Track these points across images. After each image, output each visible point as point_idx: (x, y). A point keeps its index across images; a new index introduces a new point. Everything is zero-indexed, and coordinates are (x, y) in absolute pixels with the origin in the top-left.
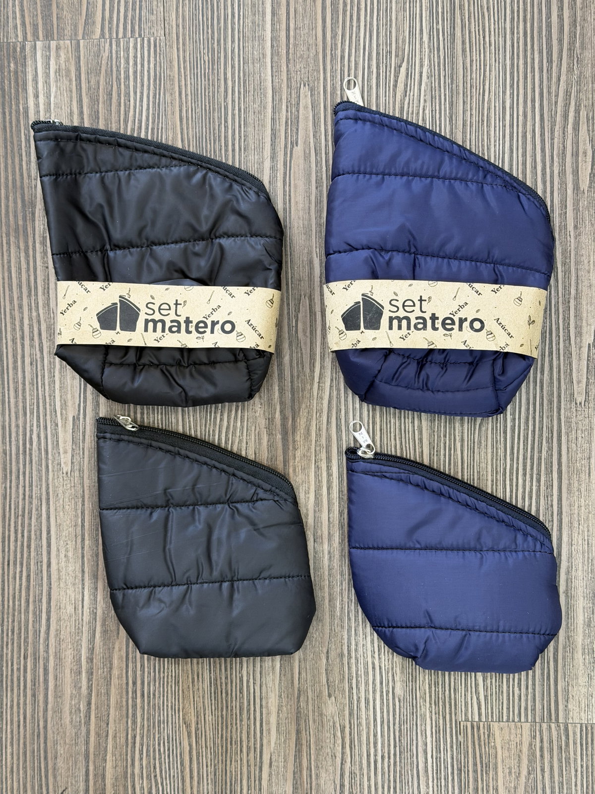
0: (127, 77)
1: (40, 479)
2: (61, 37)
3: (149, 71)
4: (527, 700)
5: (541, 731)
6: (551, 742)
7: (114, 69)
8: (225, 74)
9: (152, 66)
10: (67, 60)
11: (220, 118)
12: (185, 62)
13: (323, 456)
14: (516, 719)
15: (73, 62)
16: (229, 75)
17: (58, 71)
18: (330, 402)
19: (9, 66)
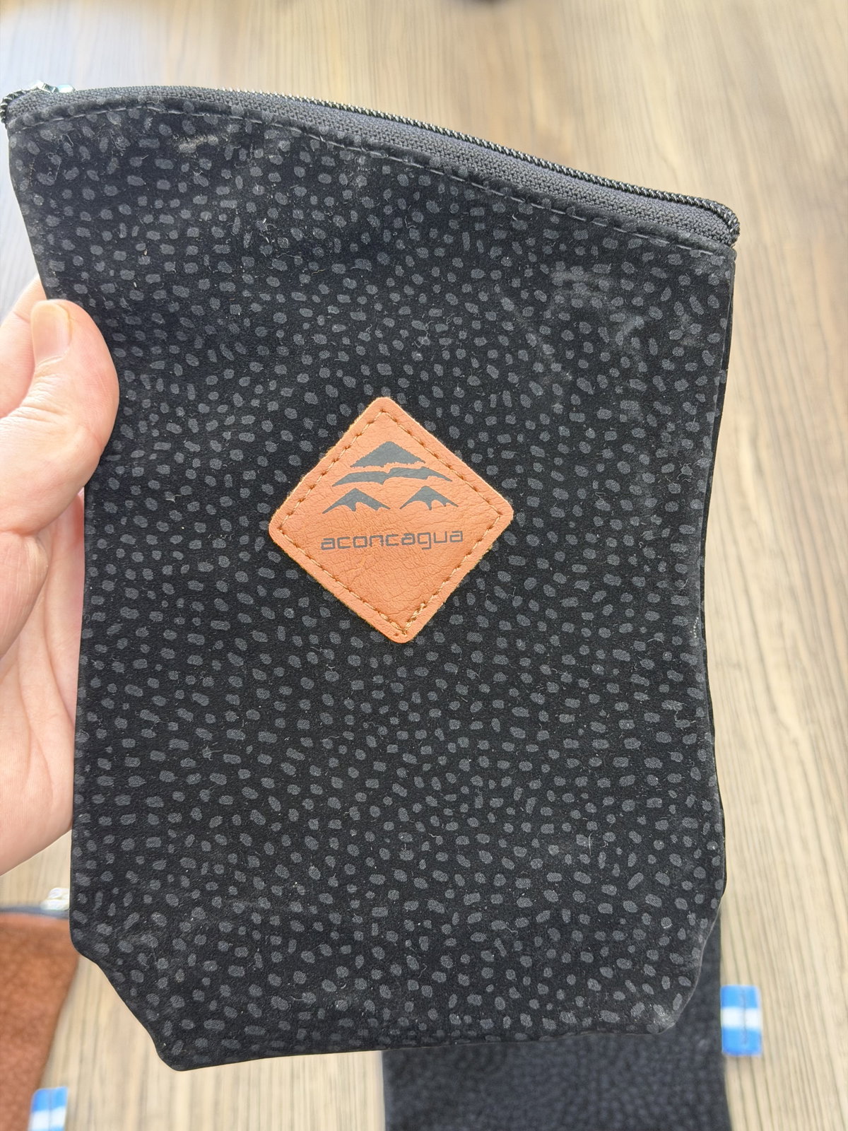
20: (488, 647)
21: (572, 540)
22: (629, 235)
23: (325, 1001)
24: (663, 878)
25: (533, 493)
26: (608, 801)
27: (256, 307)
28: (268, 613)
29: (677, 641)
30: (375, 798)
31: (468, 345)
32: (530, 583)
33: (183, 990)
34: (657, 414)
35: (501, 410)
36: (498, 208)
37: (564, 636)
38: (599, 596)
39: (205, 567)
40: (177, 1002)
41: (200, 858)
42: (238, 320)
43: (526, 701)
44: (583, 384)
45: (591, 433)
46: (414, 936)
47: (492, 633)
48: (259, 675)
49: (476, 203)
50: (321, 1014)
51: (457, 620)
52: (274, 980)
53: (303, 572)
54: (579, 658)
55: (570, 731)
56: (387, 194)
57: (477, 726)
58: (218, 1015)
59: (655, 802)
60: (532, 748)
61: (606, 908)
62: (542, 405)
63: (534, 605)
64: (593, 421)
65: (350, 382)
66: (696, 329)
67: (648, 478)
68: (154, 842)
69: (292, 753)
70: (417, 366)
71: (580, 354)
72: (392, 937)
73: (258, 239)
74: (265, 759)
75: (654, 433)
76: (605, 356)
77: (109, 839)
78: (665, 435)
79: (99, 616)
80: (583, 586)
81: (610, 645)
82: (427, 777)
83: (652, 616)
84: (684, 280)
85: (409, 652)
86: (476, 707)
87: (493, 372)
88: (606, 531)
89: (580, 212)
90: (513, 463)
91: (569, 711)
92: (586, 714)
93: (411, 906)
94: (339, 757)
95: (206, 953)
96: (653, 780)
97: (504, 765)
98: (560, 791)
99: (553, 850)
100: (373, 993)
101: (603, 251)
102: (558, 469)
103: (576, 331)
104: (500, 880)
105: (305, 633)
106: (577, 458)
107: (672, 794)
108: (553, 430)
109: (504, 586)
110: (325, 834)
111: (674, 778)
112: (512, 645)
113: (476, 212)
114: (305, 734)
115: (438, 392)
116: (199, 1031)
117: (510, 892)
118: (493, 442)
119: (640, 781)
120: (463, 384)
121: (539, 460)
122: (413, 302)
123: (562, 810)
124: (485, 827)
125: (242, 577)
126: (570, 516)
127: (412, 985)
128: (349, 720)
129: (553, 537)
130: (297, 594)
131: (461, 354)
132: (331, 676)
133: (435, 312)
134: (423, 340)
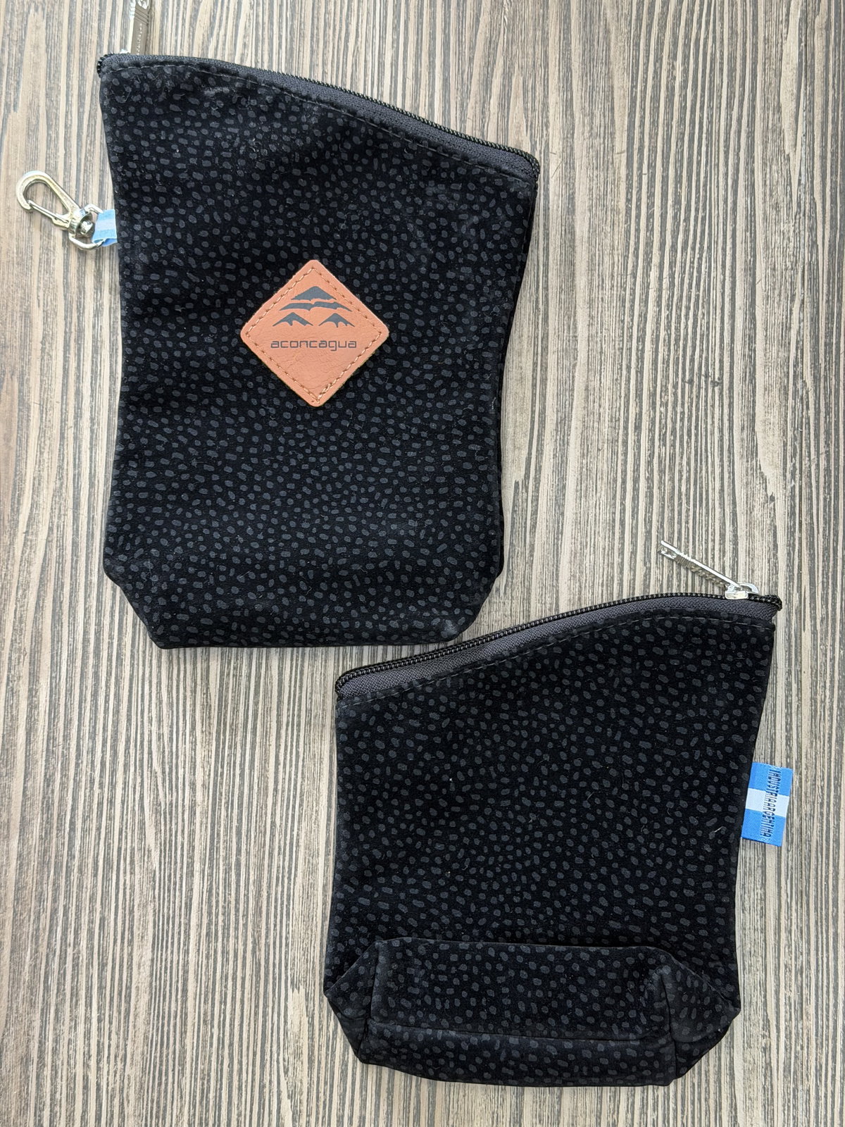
20: (369, 413)
22: (473, 166)
23: (249, 605)
24: (459, 548)
25: (403, 321)
26: (431, 502)
27: (243, 194)
28: (238, 384)
29: (481, 409)
30: (291, 494)
31: (370, 230)
32: (398, 376)
33: (166, 595)
34: (482, 275)
35: (387, 271)
36: (397, 145)
37: (415, 407)
38: (438, 383)
39: (200, 353)
40: (162, 602)
42: (232, 199)
43: (389, 444)
45: (442, 286)
46: (305, 569)
47: (373, 403)
48: (229, 420)
49: (383, 141)
50: (246, 613)
51: (350, 395)
52: (220, 591)
53: (260, 361)
54: (423, 419)
55: (412, 461)
56: (330, 129)
57: (357, 457)
58: (185, 611)
59: (459, 504)
60: (389, 471)
61: (422, 562)
62: (414, 268)
63: (399, 389)
64: (443, 279)
65: (295, 249)
66: (508, 224)
67: (473, 314)
68: (157, 510)
69: (244, 466)
70: (337, 242)
71: (439, 238)
72: (292, 569)
73: (249, 151)
74: (229, 470)
75: (479, 287)
76: (454, 240)
77: (130, 506)
78: (486, 289)
79: (134, 379)
80: (429, 377)
81: (441, 412)
82: (324, 484)
83: (468, 395)
84: (503, 195)
85: (320, 413)
86: (359, 446)
87: (384, 247)
88: (446, 344)
89: (445, 151)
90: (392, 303)
91: (414, 450)
92: (423, 452)
93: (305, 552)
94: (273, 470)
95: (180, 574)
96: (459, 491)
97: (371, 480)
98: (403, 495)
99: (394, 527)
100: (278, 601)
101: (457, 175)
102: (420, 308)
103: (438, 223)
104: (359, 541)
105: (258, 397)
106: (431, 301)
107: (469, 499)
108: (419, 284)
109: (381, 377)
110: (258, 512)
111: (471, 490)
112: (384, 411)
113: (383, 146)
114: (254, 455)
115: (348, 259)
116: (174, 620)
117: (365, 548)
118: (379, 290)
119: (451, 490)
120: (364, 254)
121: (409, 302)
122: (338, 199)
123: (402, 506)
124: (355, 513)
125: (223, 361)
126: (425, 336)
127: (302, 598)
128: (281, 449)
129: (414, 348)
130: (255, 374)
131: (364, 235)
132: (273, 423)
133: (352, 207)
134: (342, 226)
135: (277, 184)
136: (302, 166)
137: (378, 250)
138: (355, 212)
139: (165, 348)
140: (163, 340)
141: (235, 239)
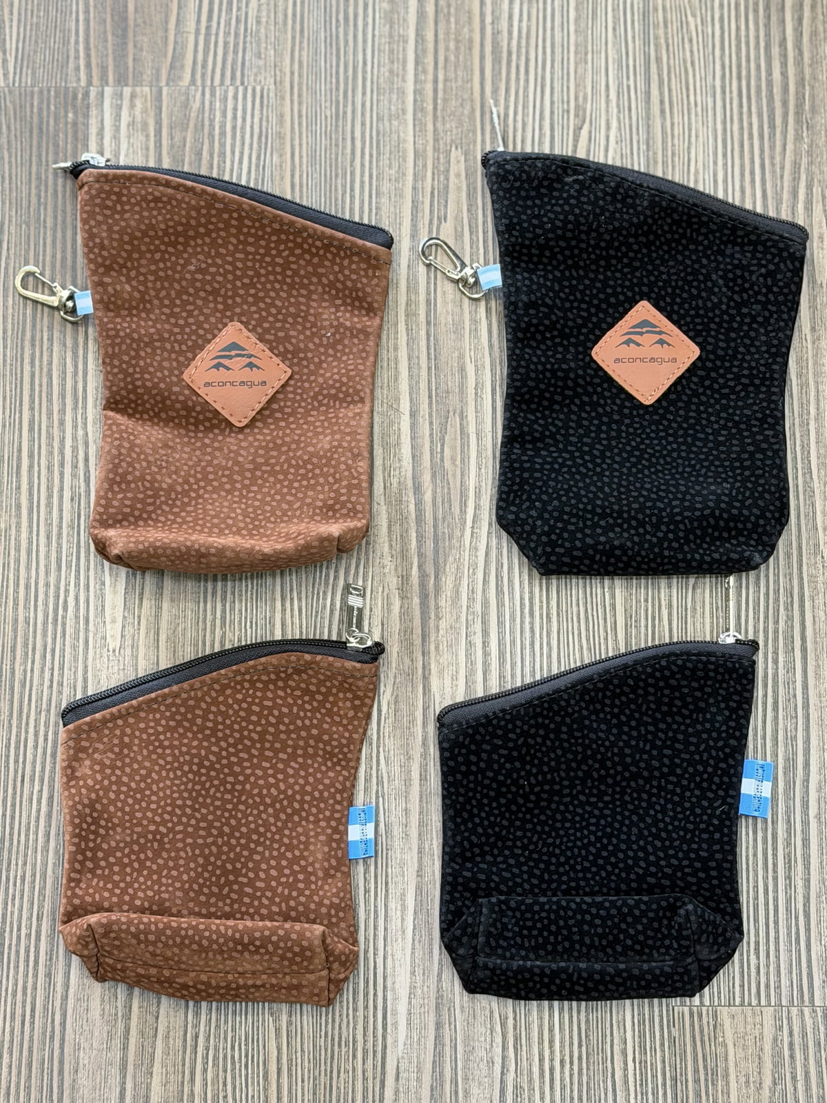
0: (223, 134)
1: (76, 659)
2: (138, 82)
3: (252, 127)
4: (768, 974)
5: (789, 1019)
6: (804, 1035)
7: (207, 123)
8: (353, 132)
9: (256, 120)
10: (145, 111)
11: (344, 186)
12: (300, 116)
13: (478, 627)
14: (754, 1002)
15: (152, 114)
16: (358, 134)
17: (132, 124)
18: (487, 554)
19: (66, 116)
20: (687, 408)
21: (727, 364)
22: (762, 234)
23: (609, 540)
24: (761, 503)
25: (710, 344)
26: (738, 471)
28: (590, 389)
29: (772, 406)
30: (634, 465)
31: (684, 280)
32: (707, 383)
33: (547, 534)
34: (769, 311)
35: (697, 308)
36: (705, 219)
37: (721, 405)
38: (739, 388)
39: (564, 366)
40: (544, 539)
41: (557, 482)
43: (703, 432)
44: (736, 297)
45: (738, 319)
46: (650, 516)
47: (689, 402)
48: (584, 415)
49: (694, 216)
50: (607, 547)
51: (673, 396)
52: (588, 532)
53: (606, 373)
54: (728, 414)
55: (722, 443)
56: (657, 210)
57: (681, 440)
59: (759, 472)
60: (705, 450)
61: (735, 512)
62: (716, 306)
63: (709, 392)
64: (739, 313)
65: (630, 294)
66: (789, 274)
67: (763, 338)
68: (537, 475)
69: (598, 446)
70: (660, 288)
71: (735, 284)
72: (640, 516)
73: (599, 226)
74: (586, 449)
75: (767, 319)
76: (747, 285)
78: (772, 321)
80: (732, 384)
81: (742, 408)
82: (657, 458)
83: (762, 396)
85: (651, 409)
86: (681, 432)
87: (695, 292)
88: (743, 360)
89: (741, 223)
90: (701, 331)
91: (723, 436)
92: (730, 437)
93: (649, 504)
94: (619, 448)
95: (558, 520)
96: (759, 463)
97: (692, 456)
98: (717, 467)
99: (713, 488)
100: (630, 539)
101: (749, 240)
102: (722, 334)
103: (734, 274)
104: (688, 497)
105: (605, 398)
106: (731, 329)
107: (767, 469)
108: (721, 317)
109: (695, 384)
110: (612, 477)
111: (768, 462)
112: (698, 408)
113: (694, 220)
114: (604, 439)
115: (668, 300)
117: (692, 502)
118: (693, 322)
119: (753, 463)
120: (680, 296)
121: (714, 330)
122: (662, 258)
123: (717, 474)
124: (683, 478)
125: (580, 372)
126: (727, 354)
127: (648, 537)
128: (624, 435)
129: (718, 363)
130: (602, 382)
131: (680, 283)
132: (616, 417)
133: (671, 263)
134: (664, 277)
135: (618, 249)
136: (636, 236)
137: (689, 292)
138: (673, 267)
139: (540, 362)
140: (539, 357)
141: (586, 287)
